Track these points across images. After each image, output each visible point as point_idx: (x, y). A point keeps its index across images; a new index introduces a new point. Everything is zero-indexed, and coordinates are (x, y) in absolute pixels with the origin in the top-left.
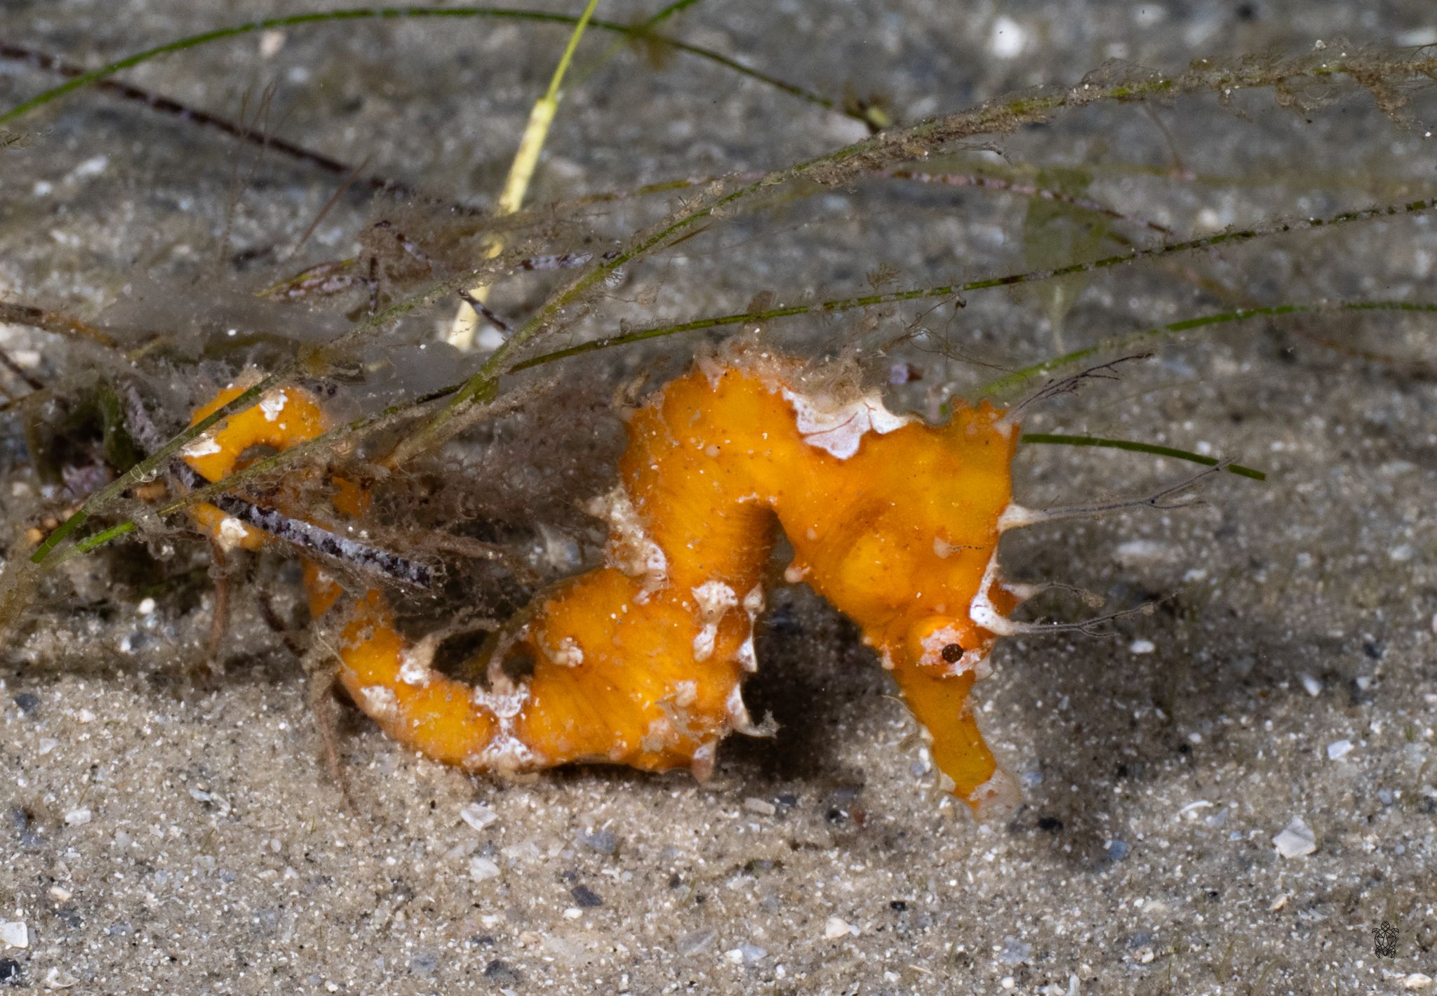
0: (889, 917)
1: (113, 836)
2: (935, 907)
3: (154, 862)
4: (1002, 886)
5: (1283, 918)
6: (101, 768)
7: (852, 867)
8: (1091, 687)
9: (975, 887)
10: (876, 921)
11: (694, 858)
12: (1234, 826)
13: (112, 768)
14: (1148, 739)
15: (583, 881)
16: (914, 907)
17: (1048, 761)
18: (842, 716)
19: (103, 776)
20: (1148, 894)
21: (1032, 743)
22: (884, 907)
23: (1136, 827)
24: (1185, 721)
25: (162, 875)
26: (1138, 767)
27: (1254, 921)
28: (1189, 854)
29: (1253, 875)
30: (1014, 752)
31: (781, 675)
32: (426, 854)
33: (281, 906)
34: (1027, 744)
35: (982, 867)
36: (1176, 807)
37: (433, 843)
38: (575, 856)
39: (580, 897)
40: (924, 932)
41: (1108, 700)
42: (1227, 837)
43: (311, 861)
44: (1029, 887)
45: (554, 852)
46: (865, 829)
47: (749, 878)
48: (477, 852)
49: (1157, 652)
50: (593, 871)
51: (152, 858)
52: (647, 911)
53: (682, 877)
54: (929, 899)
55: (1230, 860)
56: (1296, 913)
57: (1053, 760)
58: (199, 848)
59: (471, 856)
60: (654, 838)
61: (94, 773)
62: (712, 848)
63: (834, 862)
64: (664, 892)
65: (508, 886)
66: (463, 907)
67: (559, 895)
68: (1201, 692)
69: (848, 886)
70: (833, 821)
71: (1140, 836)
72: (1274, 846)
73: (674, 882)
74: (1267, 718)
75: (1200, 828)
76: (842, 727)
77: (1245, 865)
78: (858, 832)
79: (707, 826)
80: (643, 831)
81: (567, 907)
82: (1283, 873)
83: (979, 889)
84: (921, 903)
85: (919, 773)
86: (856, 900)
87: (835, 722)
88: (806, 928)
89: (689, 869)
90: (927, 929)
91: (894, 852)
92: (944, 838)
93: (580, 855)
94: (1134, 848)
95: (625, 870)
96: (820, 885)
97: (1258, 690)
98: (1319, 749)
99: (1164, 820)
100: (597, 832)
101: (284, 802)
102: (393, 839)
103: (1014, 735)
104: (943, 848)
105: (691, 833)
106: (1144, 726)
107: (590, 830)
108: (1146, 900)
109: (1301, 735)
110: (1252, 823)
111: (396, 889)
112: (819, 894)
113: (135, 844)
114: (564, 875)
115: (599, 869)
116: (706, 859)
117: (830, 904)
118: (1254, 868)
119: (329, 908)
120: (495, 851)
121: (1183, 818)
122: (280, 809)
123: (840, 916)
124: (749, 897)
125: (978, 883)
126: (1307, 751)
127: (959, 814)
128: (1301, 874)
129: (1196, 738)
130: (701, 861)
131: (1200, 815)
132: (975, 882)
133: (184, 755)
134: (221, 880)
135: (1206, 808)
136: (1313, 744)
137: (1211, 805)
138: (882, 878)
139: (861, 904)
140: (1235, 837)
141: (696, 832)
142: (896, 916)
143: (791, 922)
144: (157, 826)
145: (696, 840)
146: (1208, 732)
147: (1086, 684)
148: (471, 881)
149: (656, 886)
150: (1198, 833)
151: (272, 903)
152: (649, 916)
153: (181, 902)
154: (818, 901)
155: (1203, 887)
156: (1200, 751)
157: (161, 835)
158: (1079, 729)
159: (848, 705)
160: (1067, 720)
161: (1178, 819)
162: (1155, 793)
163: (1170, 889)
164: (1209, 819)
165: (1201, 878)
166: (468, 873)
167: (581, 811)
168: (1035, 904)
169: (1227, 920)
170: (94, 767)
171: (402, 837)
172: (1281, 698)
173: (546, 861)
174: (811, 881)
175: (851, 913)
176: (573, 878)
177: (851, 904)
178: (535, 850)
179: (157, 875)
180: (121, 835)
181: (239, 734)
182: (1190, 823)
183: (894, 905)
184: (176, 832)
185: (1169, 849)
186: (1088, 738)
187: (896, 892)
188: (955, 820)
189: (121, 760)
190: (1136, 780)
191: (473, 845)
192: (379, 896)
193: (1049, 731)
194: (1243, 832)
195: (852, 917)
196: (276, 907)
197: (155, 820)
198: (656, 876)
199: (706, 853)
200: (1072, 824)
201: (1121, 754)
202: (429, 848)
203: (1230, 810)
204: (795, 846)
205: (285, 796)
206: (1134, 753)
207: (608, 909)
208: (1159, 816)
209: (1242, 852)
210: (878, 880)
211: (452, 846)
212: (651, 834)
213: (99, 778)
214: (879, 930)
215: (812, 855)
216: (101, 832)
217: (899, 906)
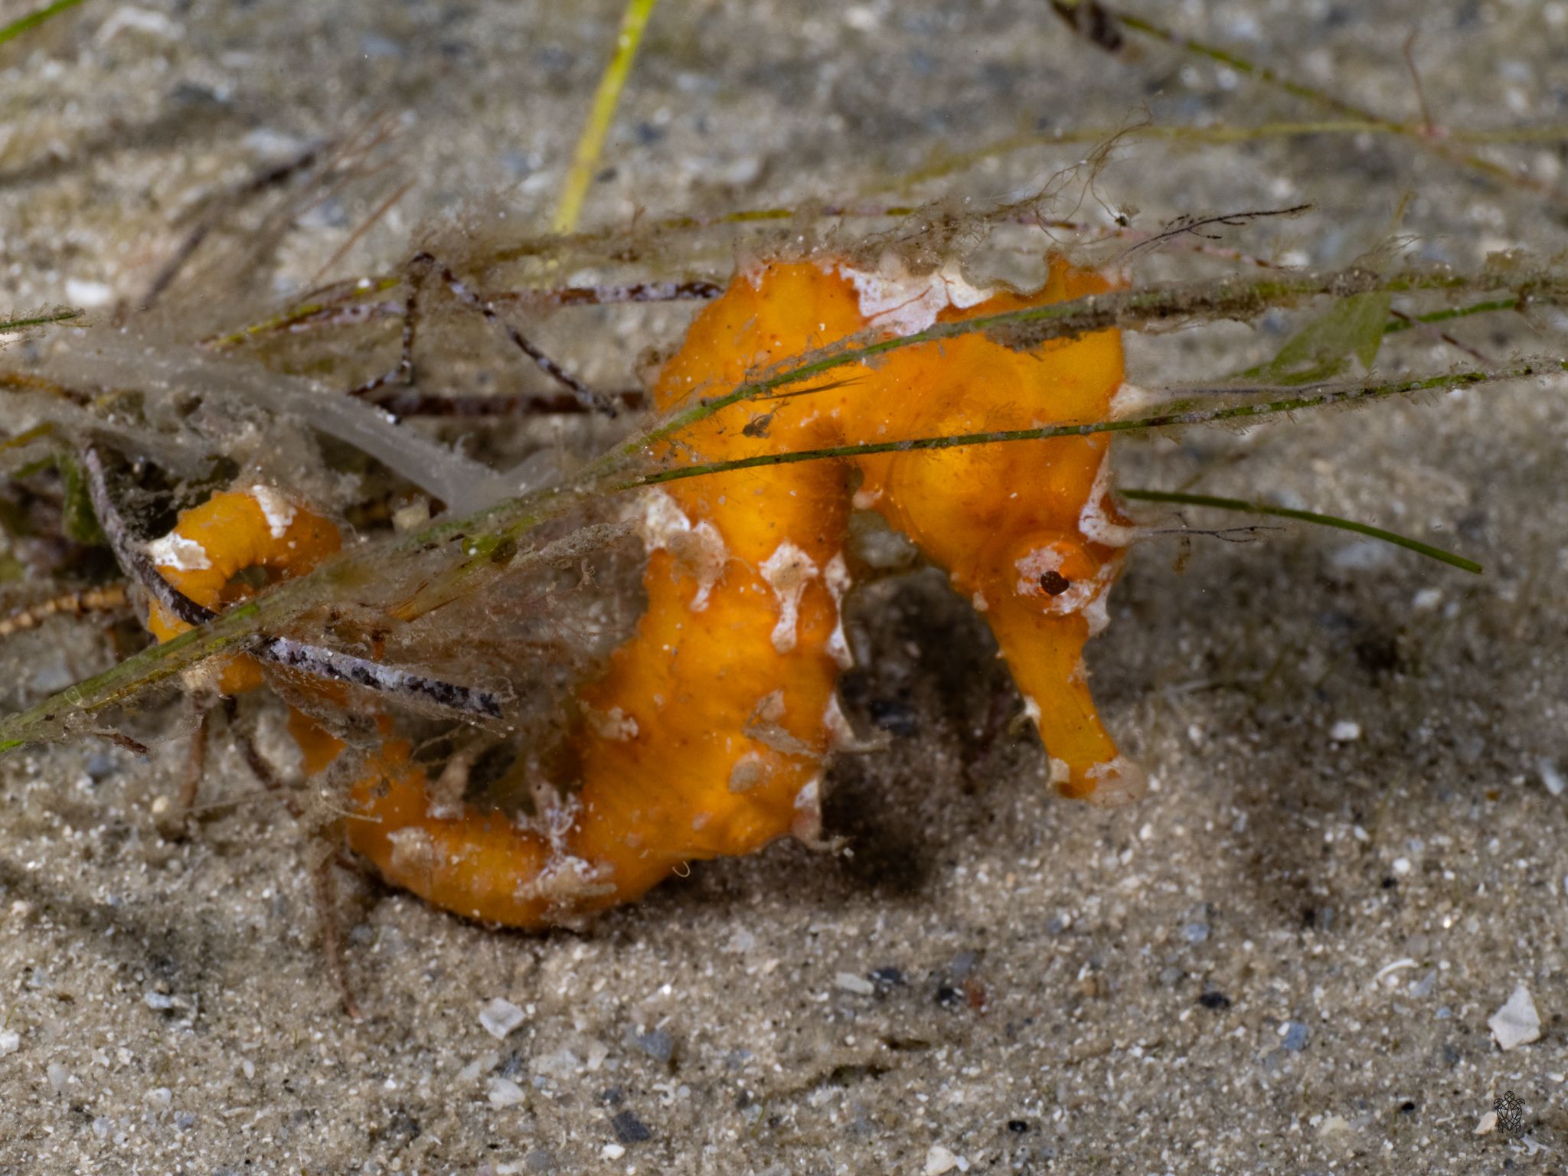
0: (1007, 1143)
1: (44, 1069)
2: (1062, 1128)
3: (94, 1103)
4: (1150, 1093)
5: (1491, 1149)
6: (37, 970)
7: (965, 1071)
8: (1276, 796)
9: (1115, 1096)
10: (989, 1149)
11: (770, 1062)
12: (1443, 999)
13: (51, 969)
14: (1343, 868)
15: (629, 1104)
16: (1038, 1125)
17: (1217, 906)
18: (963, 854)
19: (40, 979)
20: (1327, 1107)
21: (1198, 882)
22: (1000, 1129)
23: (1322, 1001)
24: (1389, 842)
25: (102, 1123)
26: (1328, 913)
27: (1454, 1151)
28: (1384, 1040)
29: (1460, 1075)
30: (1176, 895)
31: (890, 798)
32: (436, 1072)
33: (248, 1162)
34: (1192, 883)
35: (1126, 1066)
36: (1373, 967)
37: (445, 1055)
38: (621, 1066)
39: (623, 1128)
40: (1047, 1167)
41: (1296, 816)
42: (1433, 1012)
43: (291, 1091)
44: (1183, 1096)
45: (594, 1063)
46: (983, 1015)
47: (836, 1089)
48: (500, 1069)
49: (1364, 737)
50: (641, 1086)
51: (91, 1098)
52: (706, 1143)
53: (751, 1094)
54: (1057, 1116)
55: (1435, 1050)
56: (1505, 1143)
57: (1224, 904)
58: (152, 1080)
59: (490, 1075)
60: (722, 1034)
61: (28, 978)
62: (792, 1049)
63: (943, 1064)
64: (729, 1115)
65: (534, 1116)
66: (476, 1150)
67: (599, 1126)
68: (1413, 796)
69: (957, 1097)
70: (945, 1003)
71: (1325, 1015)
72: (1489, 1030)
73: (743, 1102)
74: (1494, 834)
75: (1400, 1000)
76: (961, 870)
77: (1451, 1057)
78: (976, 1020)
79: (788, 1014)
80: (708, 1026)
81: (605, 1142)
82: (1497, 1074)
83: (1120, 1098)
84: (1047, 1121)
85: (1056, 931)
86: (968, 1119)
87: (953, 863)
88: (902, 1162)
89: (762, 1081)
90: (1051, 1163)
91: (1018, 1046)
92: (1081, 1026)
93: (627, 1065)
94: (1317, 1032)
95: (684, 1083)
96: (923, 1098)
97: (1486, 789)
98: (1555, 879)
99: (1357, 988)
100: (650, 1030)
101: (263, 1004)
102: (398, 1049)
103: (1176, 870)
104: (1078, 1041)
105: (767, 1025)
106: (1340, 852)
107: (641, 1029)
108: (1324, 1116)
109: (1533, 860)
110: (1465, 992)
111: (394, 1123)
112: (921, 1111)
113: (72, 1080)
114: (604, 1097)
115: (650, 1084)
116: (783, 1064)
117: (933, 1125)
118: (1462, 1063)
119: (309, 1159)
120: (522, 1066)
121: (1381, 985)
122: (258, 1015)
123: (944, 1143)
124: (834, 1118)
125: (1120, 1089)
126: (1540, 884)
127: (1102, 988)
128: (1519, 1075)
129: (1402, 866)
130: (778, 1068)
131: (1401, 978)
132: (1116, 1088)
133: (142, 946)
134: (175, 1126)
135: (1410, 969)
136: (1548, 871)
137: (1416, 965)
138: (1000, 1084)
139: (973, 1125)
140: (1442, 1013)
141: (775, 1023)
142: (1016, 1141)
143: (883, 1153)
144: (102, 1051)
145: (773, 1036)
146: (1419, 858)
147: (1270, 791)
148: (489, 1110)
149: (720, 1104)
150: (1397, 1007)
151: (236, 1158)
152: (708, 1149)
153: (124, 1164)
154: (918, 1122)
155: (1396, 1095)
156: (1408, 885)
157: (106, 1062)
158: (1257, 859)
159: (971, 838)
160: (1244, 846)
161: (1374, 986)
162: (1348, 949)
163: (1358, 1099)
164: (1413, 985)
165: (1396, 1080)
166: (486, 1099)
167: (632, 999)
168: (1188, 1121)
169: (1423, 1149)
170: (28, 970)
171: (408, 1046)
172: (1513, 799)
173: (585, 1074)
174: (912, 1092)
175: (959, 1139)
176: (617, 1101)
177: (960, 1125)
178: (570, 1058)
179: (96, 1125)
180: (54, 1069)
181: (211, 912)
182: (1389, 992)
183: (1013, 1125)
184: (125, 1056)
185: (1360, 1034)
186: (1269, 872)
187: (1016, 1106)
188: (1096, 996)
189: (61, 957)
190: (1326, 932)
191: (493, 1060)
192: (374, 1136)
193: (1221, 864)
194: (1453, 1007)
195: (960, 1143)
196: (242, 1164)
197: (101, 1041)
198: (719, 1092)
199: (784, 1056)
200: (1242, 997)
201: (1309, 894)
202: (440, 1064)
203: (1440, 972)
204: (894, 1045)
205: (264, 997)
206: (1325, 891)
207: (656, 1142)
208: (1351, 984)
209: (1450, 1038)
210: (996, 1087)
211: (467, 1060)
212: (718, 1029)
213: (33, 983)
214: (993, 1162)
215: (916, 1057)
216: (30, 1065)
217: (1018, 1127)
